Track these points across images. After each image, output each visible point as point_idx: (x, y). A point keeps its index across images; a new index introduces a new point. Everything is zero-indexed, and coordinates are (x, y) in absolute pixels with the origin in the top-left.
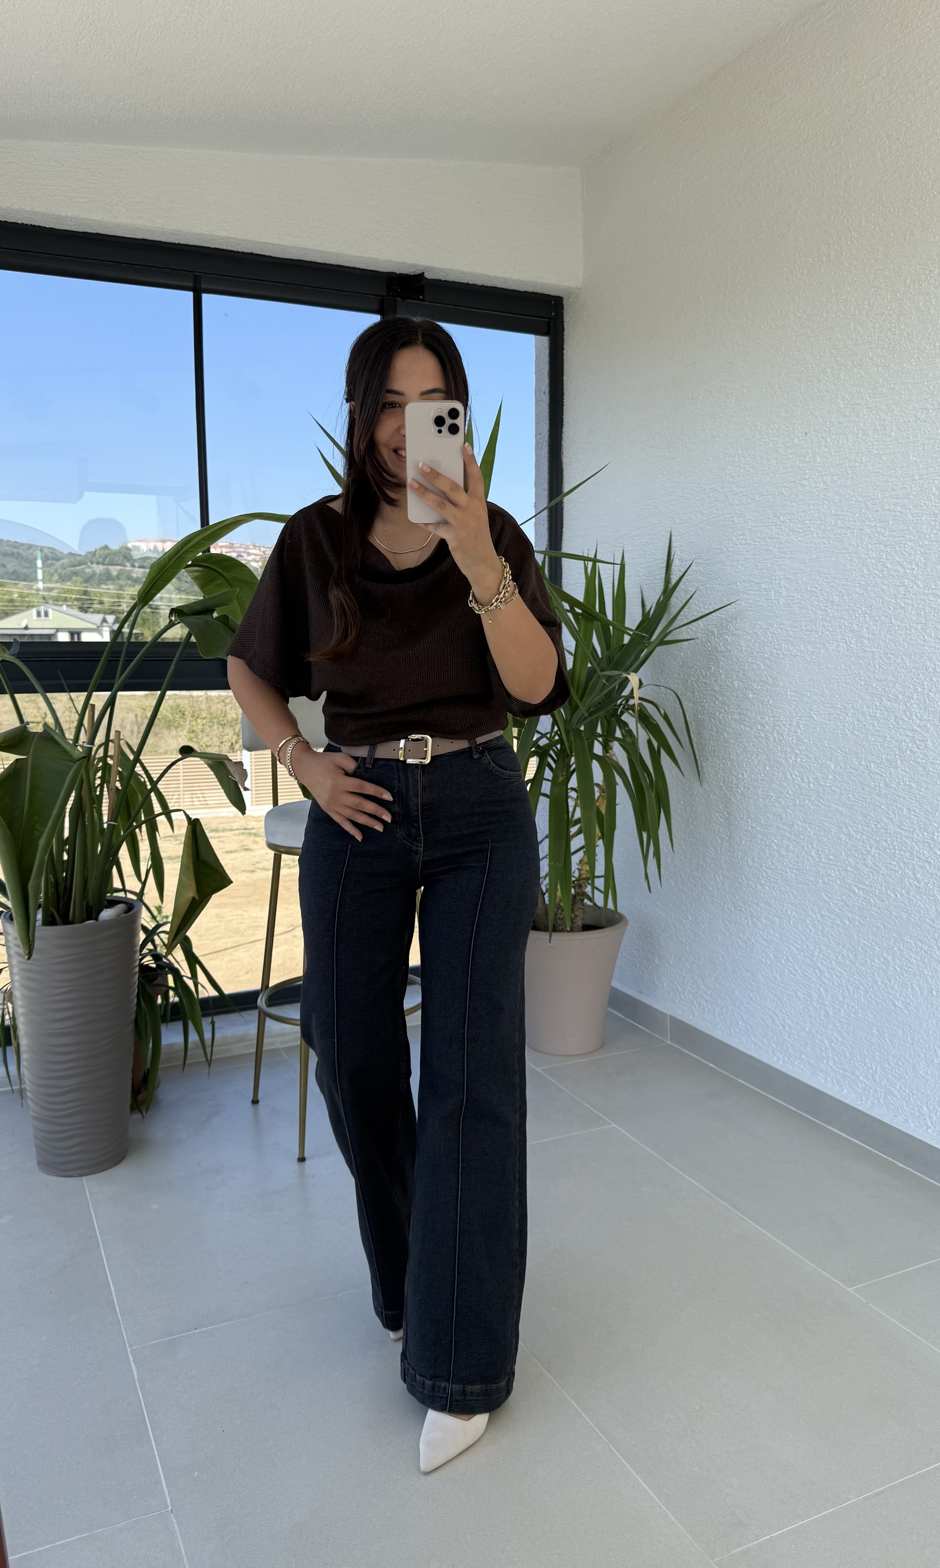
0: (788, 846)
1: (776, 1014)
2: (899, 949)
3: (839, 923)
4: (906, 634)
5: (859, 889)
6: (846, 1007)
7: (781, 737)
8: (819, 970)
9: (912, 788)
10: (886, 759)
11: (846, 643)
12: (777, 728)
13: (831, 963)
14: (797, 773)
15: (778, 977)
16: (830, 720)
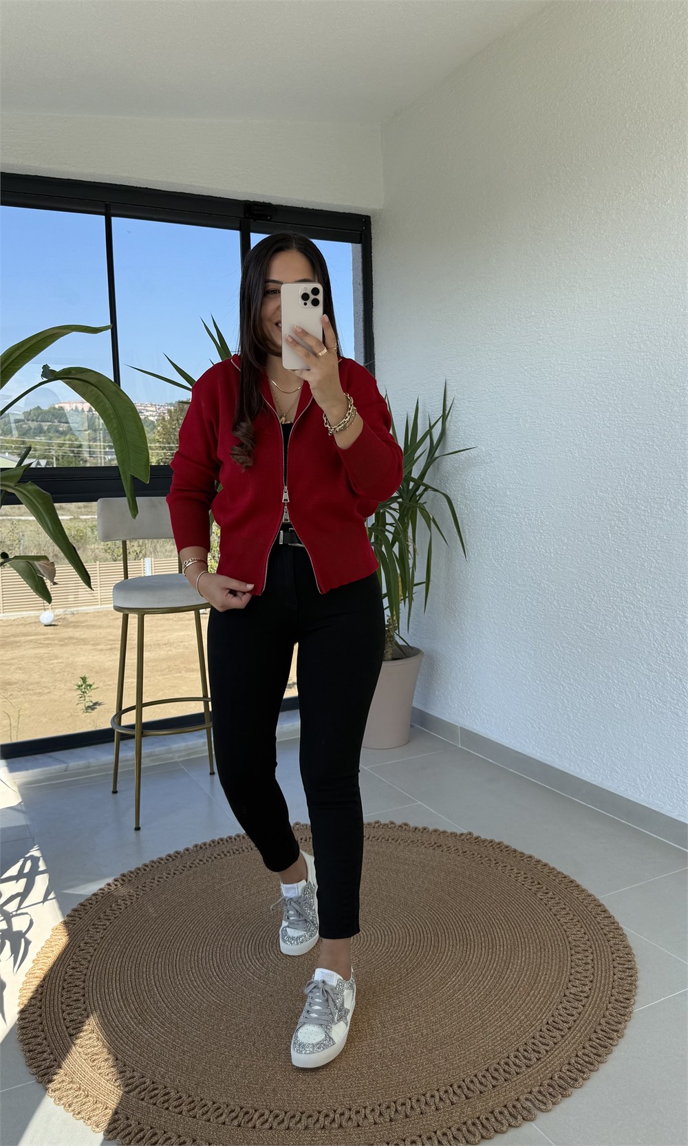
0: (538, 599)
1: (534, 721)
2: (616, 667)
3: (574, 651)
4: (611, 445)
5: (587, 626)
6: (581, 711)
7: (530, 522)
8: (562, 685)
9: (619, 552)
10: (602, 534)
11: (572, 453)
12: (527, 515)
13: (570, 681)
14: (542, 547)
15: (535, 693)
16: (563, 508)
